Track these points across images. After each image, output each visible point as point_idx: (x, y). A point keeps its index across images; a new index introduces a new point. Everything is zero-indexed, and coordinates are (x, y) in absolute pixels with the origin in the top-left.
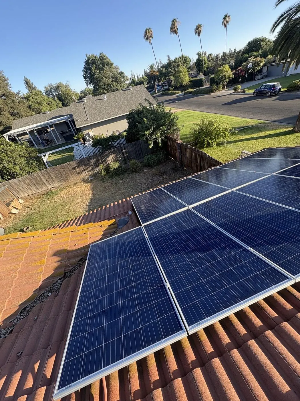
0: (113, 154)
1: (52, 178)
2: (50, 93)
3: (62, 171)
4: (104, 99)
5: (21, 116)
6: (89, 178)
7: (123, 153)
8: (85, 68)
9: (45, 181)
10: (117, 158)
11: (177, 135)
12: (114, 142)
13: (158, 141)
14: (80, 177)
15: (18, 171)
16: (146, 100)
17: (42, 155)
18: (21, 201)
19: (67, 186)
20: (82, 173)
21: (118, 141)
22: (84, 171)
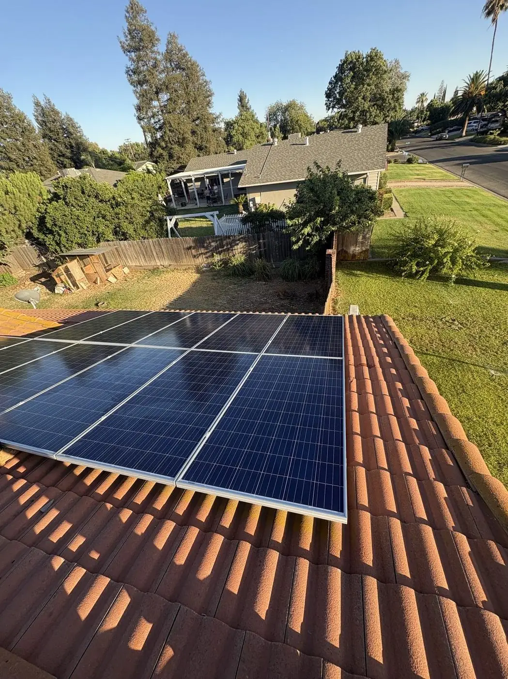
0: (245, 242)
1: (163, 253)
2: (274, 117)
3: (175, 246)
4: (305, 144)
5: (208, 153)
6: (205, 267)
7: (259, 244)
8: (336, 75)
9: (155, 254)
10: (250, 249)
11: (364, 237)
12: (273, 222)
13: (312, 240)
14: (195, 262)
15: (131, 231)
16: (317, 164)
17: (168, 218)
18: (126, 270)
19: (177, 269)
20: (198, 257)
21: (279, 223)
22: (201, 255)
